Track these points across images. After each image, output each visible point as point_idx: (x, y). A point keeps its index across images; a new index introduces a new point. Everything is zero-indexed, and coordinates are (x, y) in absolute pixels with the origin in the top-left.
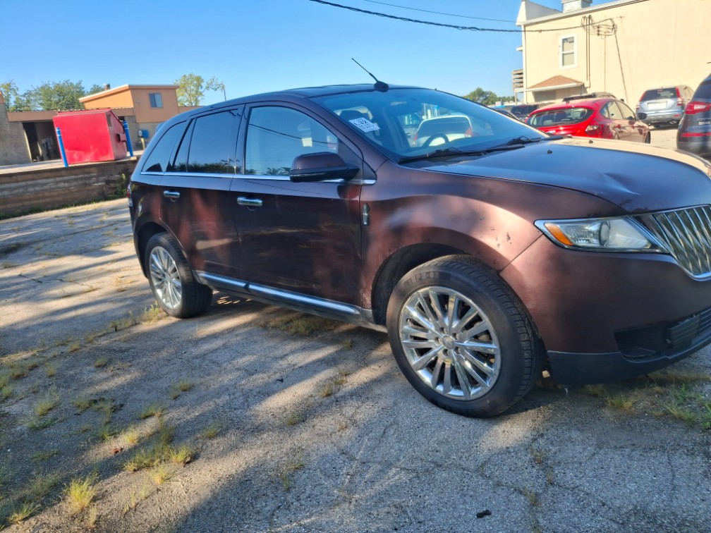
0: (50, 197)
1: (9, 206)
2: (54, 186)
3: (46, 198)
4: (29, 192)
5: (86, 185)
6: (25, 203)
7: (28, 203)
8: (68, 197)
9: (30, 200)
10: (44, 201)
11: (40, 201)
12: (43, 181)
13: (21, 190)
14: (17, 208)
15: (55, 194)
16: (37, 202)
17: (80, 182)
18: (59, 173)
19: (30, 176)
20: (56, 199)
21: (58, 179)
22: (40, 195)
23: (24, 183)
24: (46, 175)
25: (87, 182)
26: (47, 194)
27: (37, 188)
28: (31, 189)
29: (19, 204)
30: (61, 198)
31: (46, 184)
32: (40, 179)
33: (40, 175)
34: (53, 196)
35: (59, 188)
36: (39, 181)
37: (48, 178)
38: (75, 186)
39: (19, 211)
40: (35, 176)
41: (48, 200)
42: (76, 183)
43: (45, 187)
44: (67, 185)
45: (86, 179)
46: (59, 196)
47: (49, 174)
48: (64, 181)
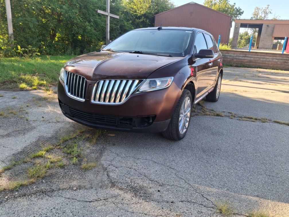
0: (267, 64)
1: (251, 64)
2: (271, 60)
3: (266, 64)
4: (260, 60)
5: (285, 62)
6: (257, 64)
7: (258, 64)
8: (275, 65)
9: (259, 63)
10: (264, 65)
11: (263, 64)
12: (268, 57)
13: (258, 59)
14: (253, 65)
15: (270, 63)
16: (261, 64)
17: (283, 61)
18: (275, 55)
19: (263, 54)
20: (269, 65)
21: (274, 58)
22: (264, 62)
23: (260, 57)
24: (270, 55)
25: (286, 61)
26: (267, 63)
27: (264, 59)
28: (261, 59)
29: (255, 64)
30: (272, 65)
31: (268, 59)
32: (267, 56)
33: (268, 55)
34: (269, 64)
35: (273, 61)
36: (266, 57)
37: (270, 56)
38: (280, 62)
39: (254, 66)
40: (265, 55)
41: (266, 65)
42: (281, 61)
43: (268, 60)
44: (277, 61)
45: (287, 60)
46: (271, 64)
47: (271, 55)
48: (276, 59)
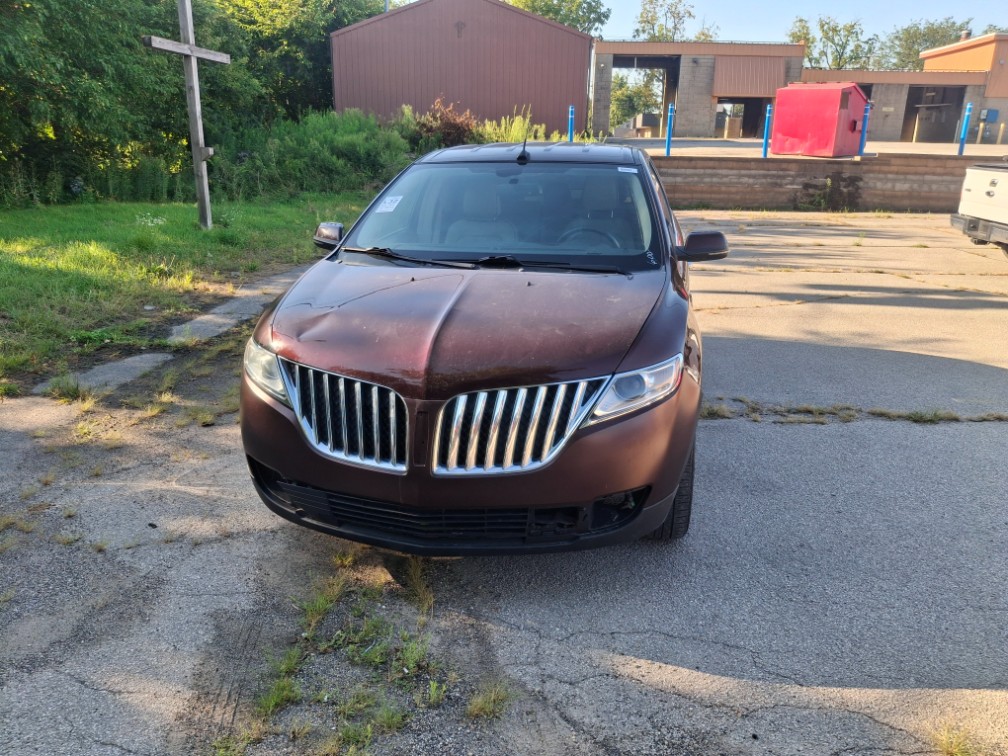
0: (725, 193)
1: (677, 195)
2: (736, 180)
3: (720, 193)
4: (704, 183)
5: (776, 184)
6: (695, 195)
7: (699, 196)
8: (747, 197)
9: (702, 192)
10: (717, 196)
11: (713, 196)
12: (724, 172)
13: (696, 179)
14: (684, 199)
15: (733, 190)
16: (709, 196)
17: (769, 180)
18: (748, 165)
19: (711, 164)
20: (732, 196)
21: (743, 172)
22: (715, 189)
23: (702, 171)
24: (731, 164)
25: (779, 181)
26: (723, 189)
27: (715, 180)
28: (707, 180)
29: (688, 196)
30: (738, 197)
31: (727, 176)
32: (721, 168)
33: (724, 164)
34: (729, 193)
35: (740, 183)
36: (720, 171)
37: (732, 169)
38: (762, 184)
39: (685, 203)
40: (716, 164)
41: (722, 196)
42: (764, 180)
43: (725, 180)
44: (751, 181)
45: (779, 177)
46: (737, 193)
47: (735, 164)
48: (749, 176)
